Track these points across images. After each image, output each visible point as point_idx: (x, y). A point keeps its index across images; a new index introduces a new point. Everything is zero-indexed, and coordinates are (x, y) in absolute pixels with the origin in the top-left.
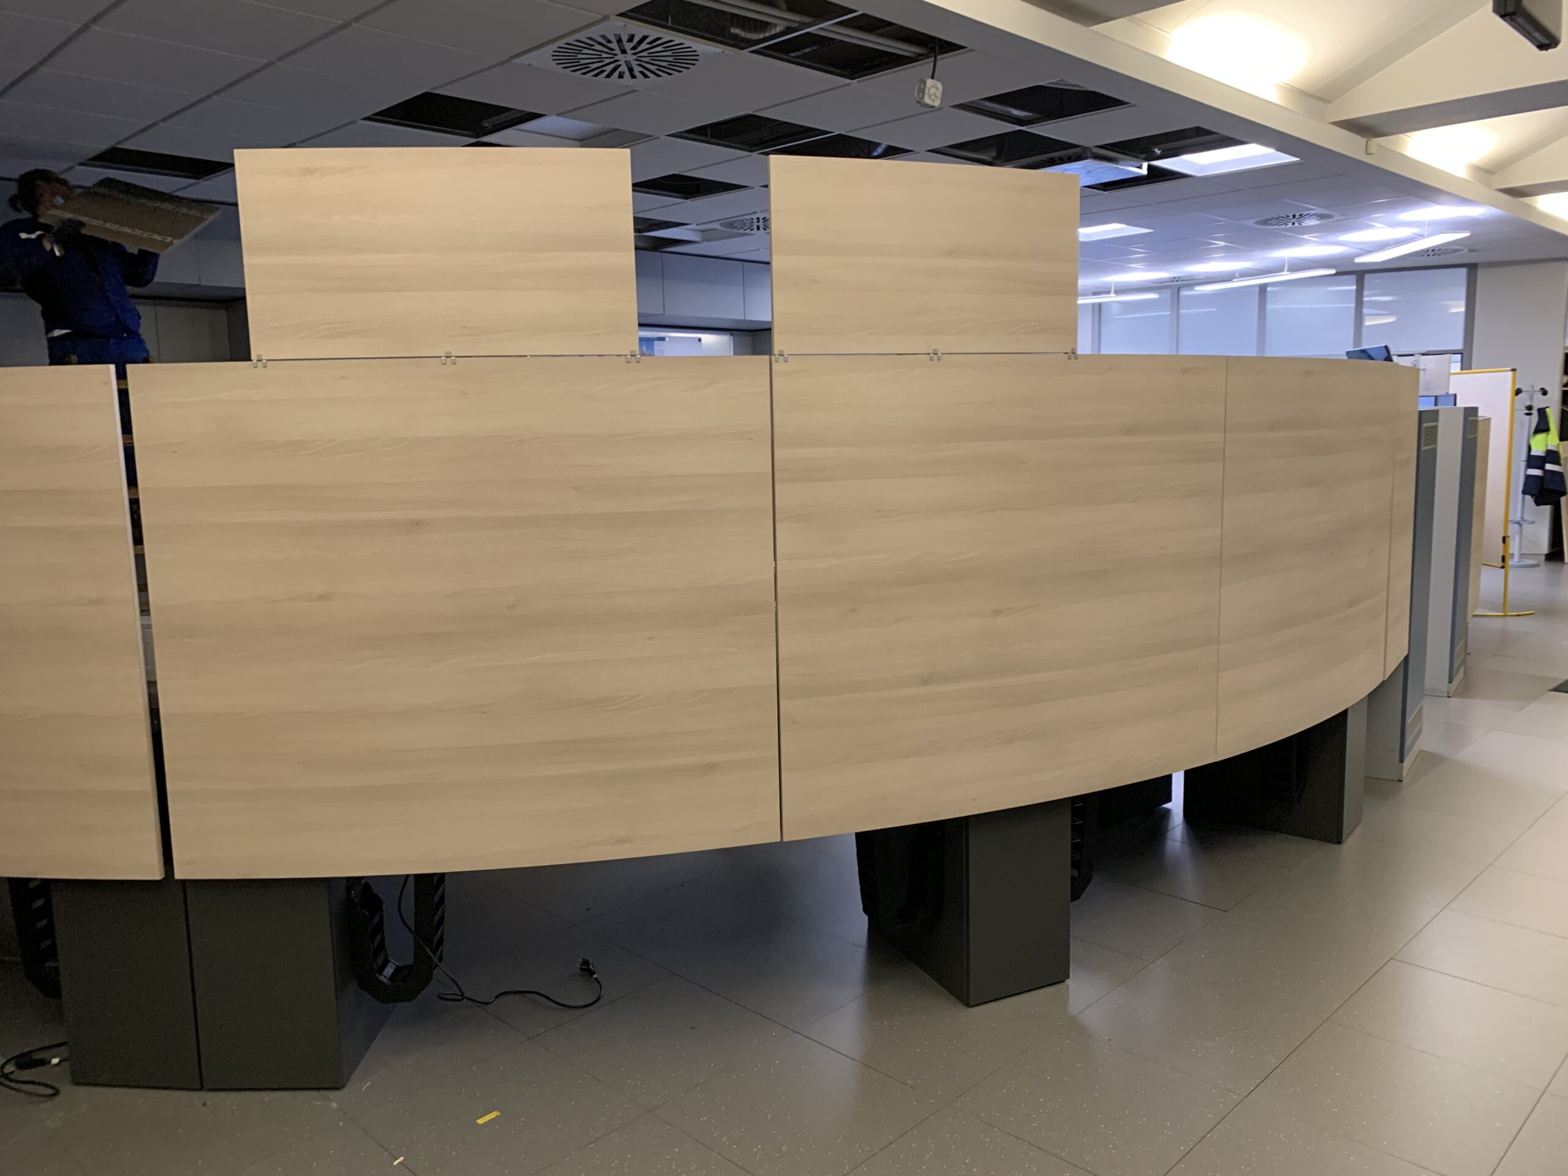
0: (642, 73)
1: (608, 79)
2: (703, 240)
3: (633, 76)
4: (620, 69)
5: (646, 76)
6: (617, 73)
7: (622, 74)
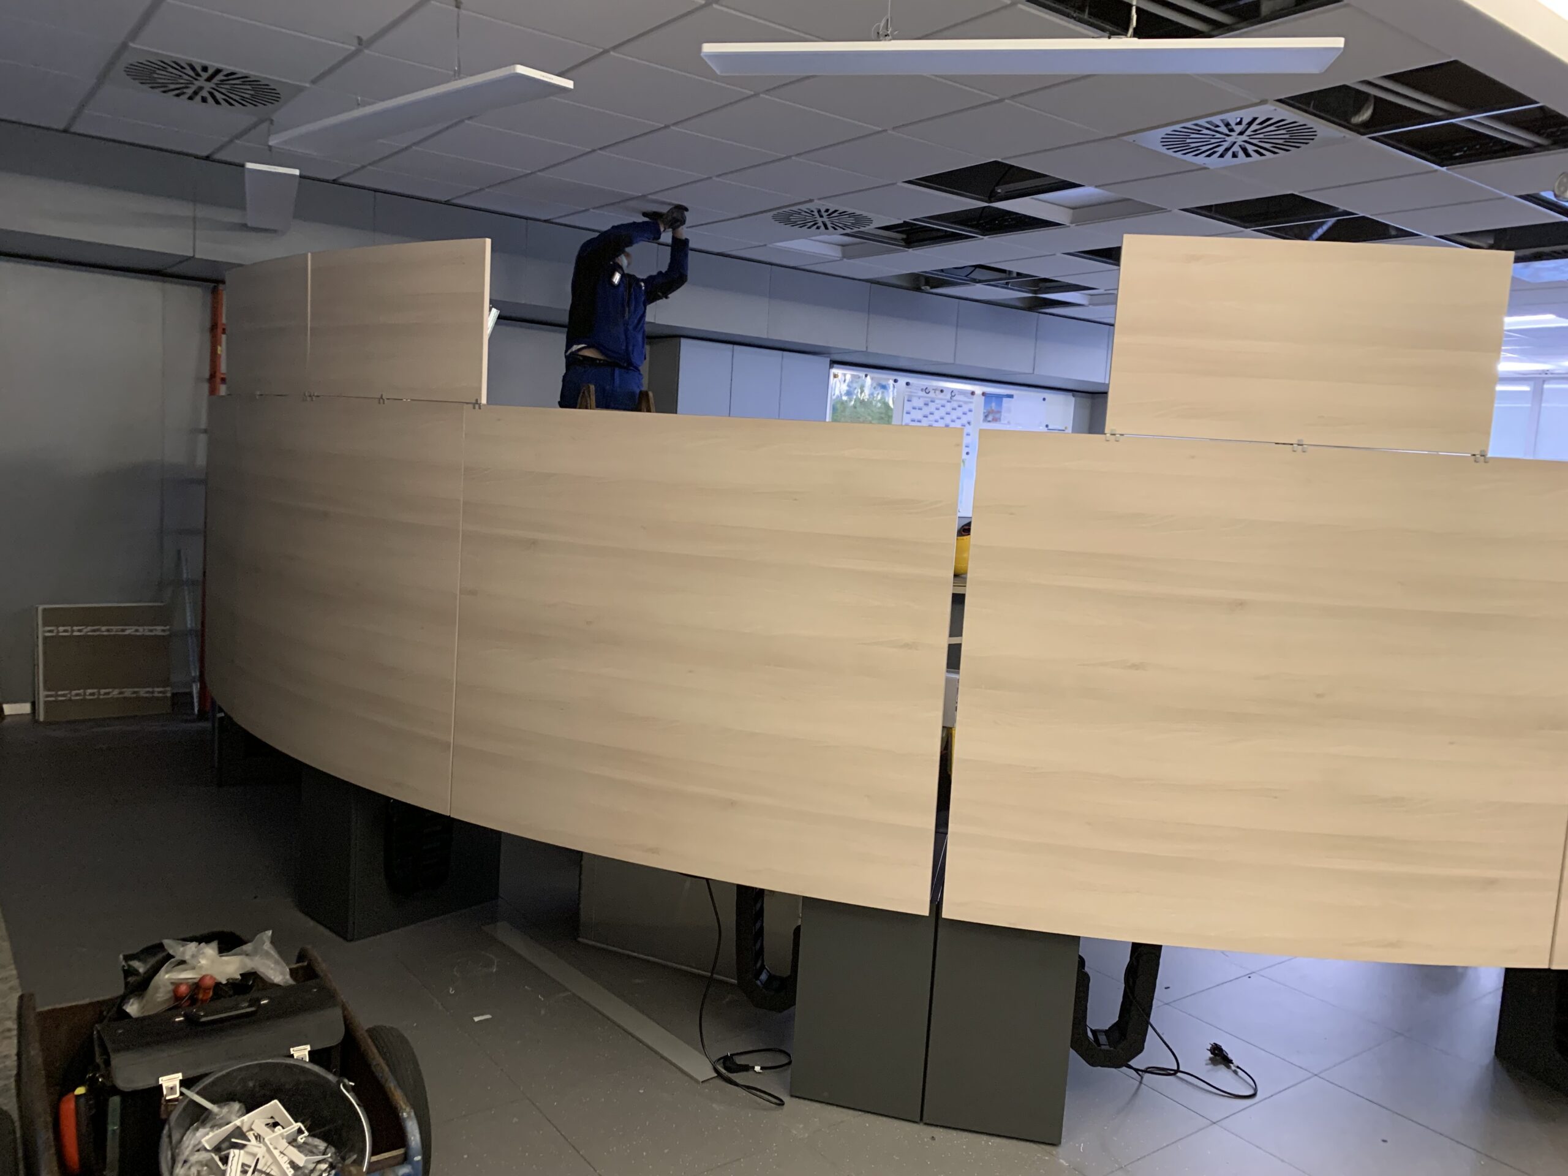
0: (1256, 151)
1: (1220, 159)
2: (1090, 304)
3: (1248, 155)
4: (1233, 149)
5: (1261, 154)
6: (1230, 153)
7: (1236, 154)
